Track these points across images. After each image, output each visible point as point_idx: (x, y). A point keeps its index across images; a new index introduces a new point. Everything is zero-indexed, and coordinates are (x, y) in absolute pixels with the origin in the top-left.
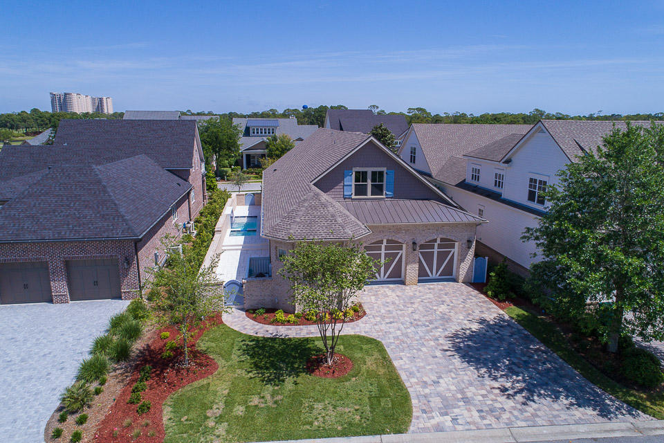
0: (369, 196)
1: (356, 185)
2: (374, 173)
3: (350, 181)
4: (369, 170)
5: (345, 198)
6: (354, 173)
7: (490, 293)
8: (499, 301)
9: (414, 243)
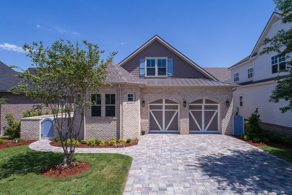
0: (157, 75)
1: (147, 68)
2: (159, 61)
3: (144, 65)
4: (156, 59)
5: (140, 77)
6: (146, 61)
7: (245, 137)
8: (254, 142)
9: (185, 102)
